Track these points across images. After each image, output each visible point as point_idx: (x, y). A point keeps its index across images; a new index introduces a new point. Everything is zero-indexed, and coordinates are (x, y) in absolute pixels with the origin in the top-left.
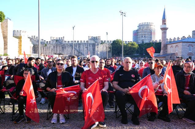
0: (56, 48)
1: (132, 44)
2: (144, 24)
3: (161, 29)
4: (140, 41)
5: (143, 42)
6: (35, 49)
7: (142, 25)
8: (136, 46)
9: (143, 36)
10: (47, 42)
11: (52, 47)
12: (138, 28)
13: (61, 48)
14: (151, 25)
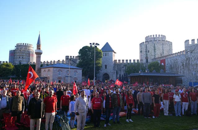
1: (7, 65)
2: (22, 44)
5: (20, 63)
7: (20, 46)
8: (12, 67)
14: (29, 47)
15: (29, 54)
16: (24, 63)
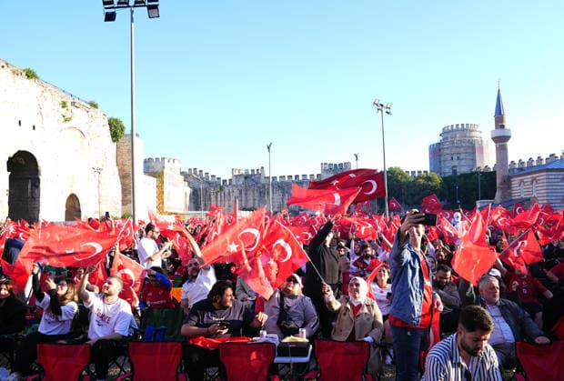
0: (246, 194)
1: (428, 179)
2: (455, 127)
3: (493, 139)
4: (447, 170)
5: (455, 172)
6: (196, 200)
7: (450, 131)
8: (437, 179)
9: (455, 157)
10: (225, 181)
11: (236, 193)
12: (441, 138)
13: (257, 194)
14: (471, 131)
15: (472, 148)
16: (464, 170)
